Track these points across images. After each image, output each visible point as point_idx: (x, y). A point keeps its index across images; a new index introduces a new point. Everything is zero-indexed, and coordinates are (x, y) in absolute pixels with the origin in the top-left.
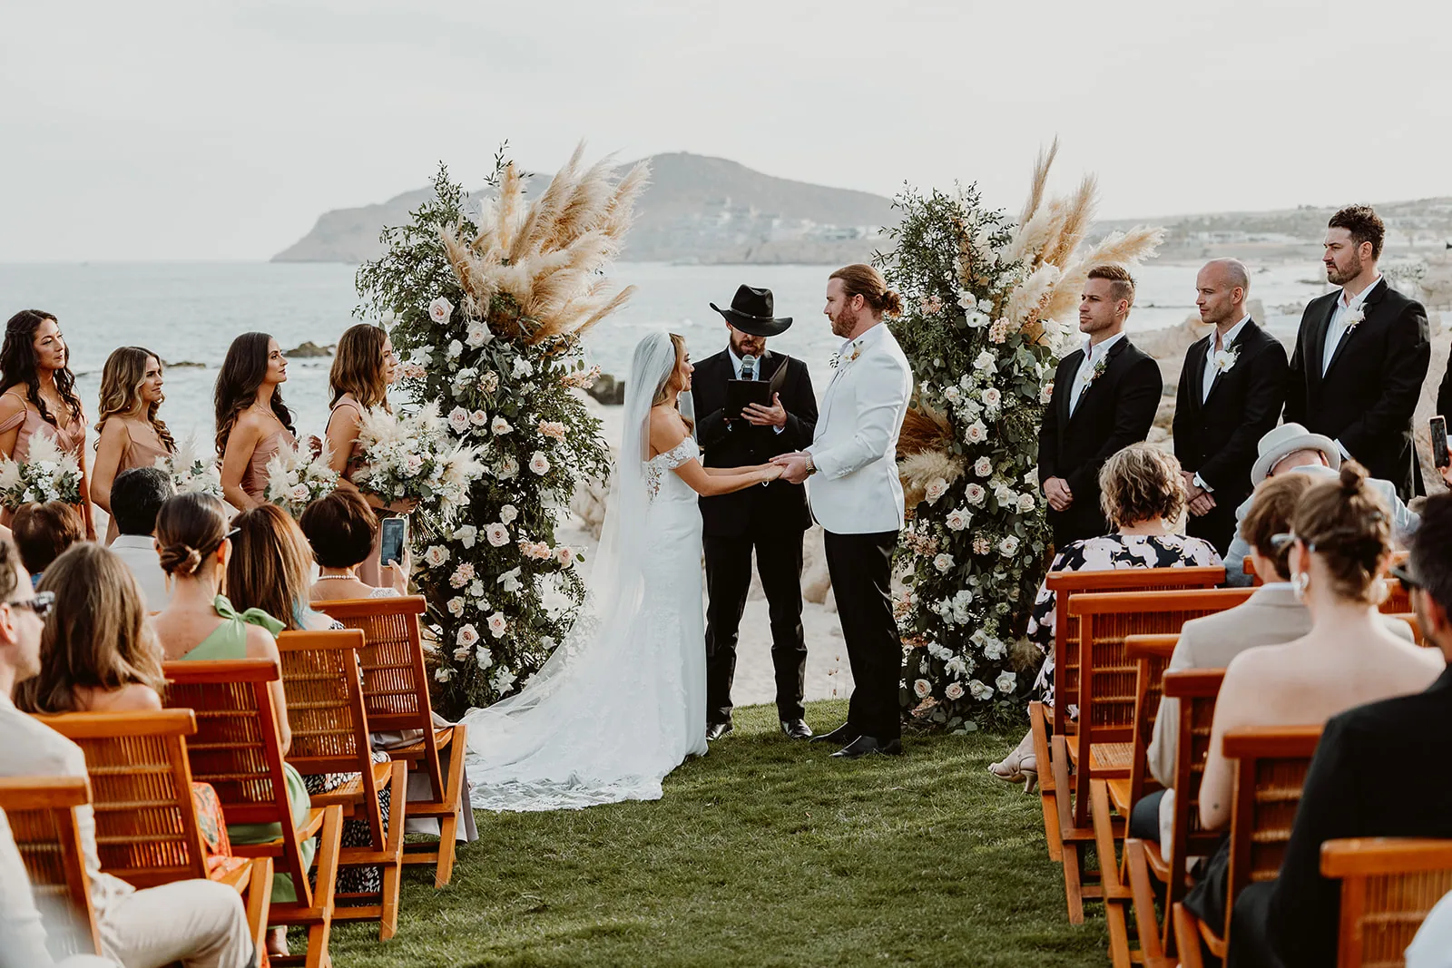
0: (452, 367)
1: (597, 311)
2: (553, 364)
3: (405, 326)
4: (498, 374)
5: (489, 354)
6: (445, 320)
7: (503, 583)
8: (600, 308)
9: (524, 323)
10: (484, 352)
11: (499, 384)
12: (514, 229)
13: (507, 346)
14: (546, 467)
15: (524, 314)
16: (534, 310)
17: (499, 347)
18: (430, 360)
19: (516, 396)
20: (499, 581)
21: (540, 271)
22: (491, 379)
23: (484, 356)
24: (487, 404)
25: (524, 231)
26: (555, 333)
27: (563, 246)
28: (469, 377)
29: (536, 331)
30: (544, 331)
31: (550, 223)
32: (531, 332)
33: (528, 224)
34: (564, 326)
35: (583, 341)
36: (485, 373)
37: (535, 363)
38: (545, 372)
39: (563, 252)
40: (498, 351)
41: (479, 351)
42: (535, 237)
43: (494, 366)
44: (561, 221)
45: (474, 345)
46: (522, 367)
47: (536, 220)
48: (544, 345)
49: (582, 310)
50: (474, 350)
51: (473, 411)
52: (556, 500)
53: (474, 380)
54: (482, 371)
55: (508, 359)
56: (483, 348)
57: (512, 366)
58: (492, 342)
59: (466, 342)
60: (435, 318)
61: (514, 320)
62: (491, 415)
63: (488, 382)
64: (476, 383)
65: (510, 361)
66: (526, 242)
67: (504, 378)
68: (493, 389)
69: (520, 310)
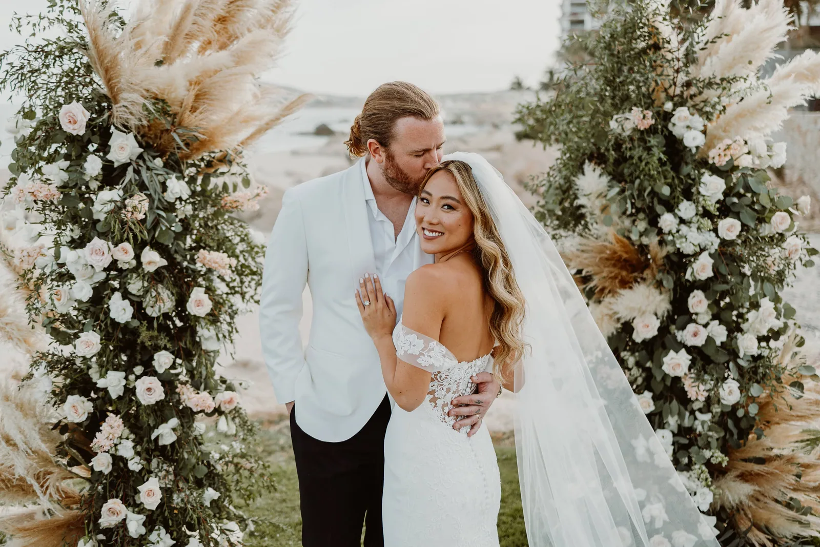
0: (94, 185)
1: (263, 122)
2: (213, 181)
3: (32, 138)
4: (149, 196)
5: (137, 172)
6: (79, 129)
7: (157, 438)
8: (266, 119)
9: (179, 136)
10: (130, 169)
11: (151, 208)
12: (167, 26)
13: (159, 162)
14: (208, 306)
15: (180, 124)
16: (190, 119)
17: (149, 164)
18: (65, 176)
19: (170, 222)
20: (153, 437)
21: (198, 74)
22: (139, 205)
23: (130, 174)
24: (135, 237)
25: (178, 26)
26: (216, 147)
27: (223, 47)
28: (110, 201)
29: (194, 144)
30: (203, 144)
31: (207, 23)
32: (187, 145)
33: (182, 19)
34: (226, 139)
35: (248, 155)
36: (131, 196)
37: (192, 180)
38: (204, 190)
39: (224, 54)
40: (148, 169)
41: (125, 167)
42: (190, 37)
43: (142, 187)
44: (222, 20)
45: (117, 161)
46: (177, 188)
47: (191, 18)
48: (202, 159)
49: (247, 121)
50: (119, 167)
51: (116, 245)
52: (218, 339)
53: (119, 204)
54: (128, 193)
55: (160, 177)
56: (129, 164)
57: (164, 187)
58: (140, 157)
59: (109, 157)
60: (68, 128)
61: (168, 131)
62: (139, 247)
63: (135, 208)
64: (120, 209)
65: (162, 181)
66: (181, 40)
67: (156, 202)
68: (142, 216)
69: (176, 120)
